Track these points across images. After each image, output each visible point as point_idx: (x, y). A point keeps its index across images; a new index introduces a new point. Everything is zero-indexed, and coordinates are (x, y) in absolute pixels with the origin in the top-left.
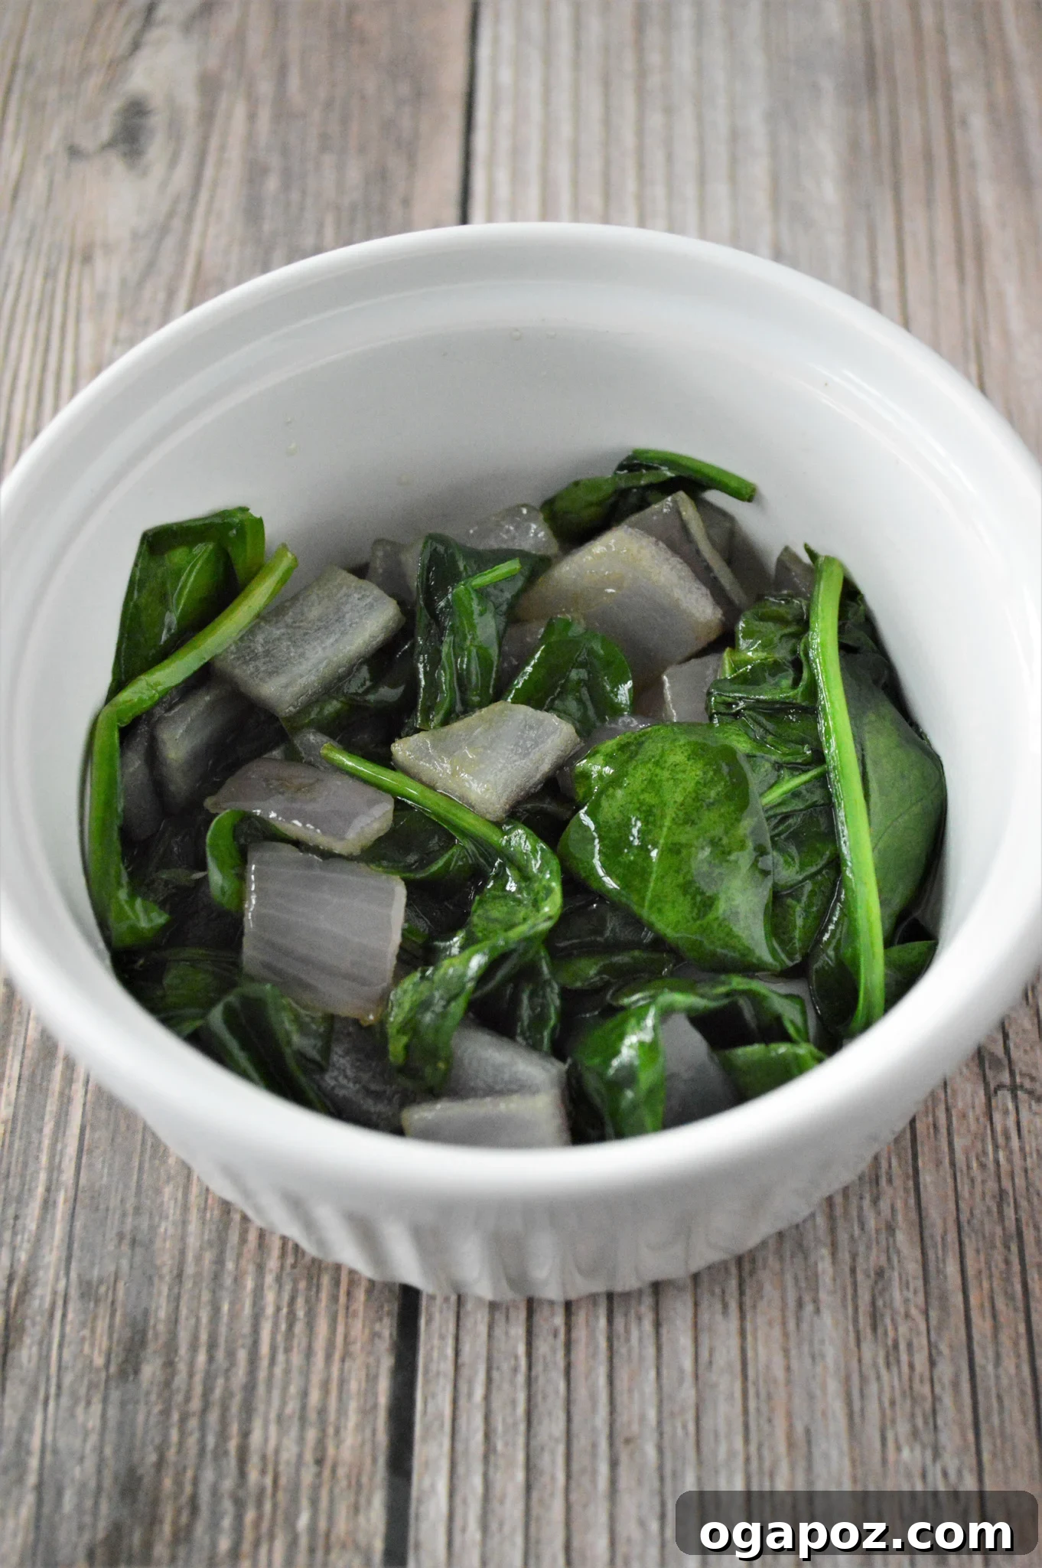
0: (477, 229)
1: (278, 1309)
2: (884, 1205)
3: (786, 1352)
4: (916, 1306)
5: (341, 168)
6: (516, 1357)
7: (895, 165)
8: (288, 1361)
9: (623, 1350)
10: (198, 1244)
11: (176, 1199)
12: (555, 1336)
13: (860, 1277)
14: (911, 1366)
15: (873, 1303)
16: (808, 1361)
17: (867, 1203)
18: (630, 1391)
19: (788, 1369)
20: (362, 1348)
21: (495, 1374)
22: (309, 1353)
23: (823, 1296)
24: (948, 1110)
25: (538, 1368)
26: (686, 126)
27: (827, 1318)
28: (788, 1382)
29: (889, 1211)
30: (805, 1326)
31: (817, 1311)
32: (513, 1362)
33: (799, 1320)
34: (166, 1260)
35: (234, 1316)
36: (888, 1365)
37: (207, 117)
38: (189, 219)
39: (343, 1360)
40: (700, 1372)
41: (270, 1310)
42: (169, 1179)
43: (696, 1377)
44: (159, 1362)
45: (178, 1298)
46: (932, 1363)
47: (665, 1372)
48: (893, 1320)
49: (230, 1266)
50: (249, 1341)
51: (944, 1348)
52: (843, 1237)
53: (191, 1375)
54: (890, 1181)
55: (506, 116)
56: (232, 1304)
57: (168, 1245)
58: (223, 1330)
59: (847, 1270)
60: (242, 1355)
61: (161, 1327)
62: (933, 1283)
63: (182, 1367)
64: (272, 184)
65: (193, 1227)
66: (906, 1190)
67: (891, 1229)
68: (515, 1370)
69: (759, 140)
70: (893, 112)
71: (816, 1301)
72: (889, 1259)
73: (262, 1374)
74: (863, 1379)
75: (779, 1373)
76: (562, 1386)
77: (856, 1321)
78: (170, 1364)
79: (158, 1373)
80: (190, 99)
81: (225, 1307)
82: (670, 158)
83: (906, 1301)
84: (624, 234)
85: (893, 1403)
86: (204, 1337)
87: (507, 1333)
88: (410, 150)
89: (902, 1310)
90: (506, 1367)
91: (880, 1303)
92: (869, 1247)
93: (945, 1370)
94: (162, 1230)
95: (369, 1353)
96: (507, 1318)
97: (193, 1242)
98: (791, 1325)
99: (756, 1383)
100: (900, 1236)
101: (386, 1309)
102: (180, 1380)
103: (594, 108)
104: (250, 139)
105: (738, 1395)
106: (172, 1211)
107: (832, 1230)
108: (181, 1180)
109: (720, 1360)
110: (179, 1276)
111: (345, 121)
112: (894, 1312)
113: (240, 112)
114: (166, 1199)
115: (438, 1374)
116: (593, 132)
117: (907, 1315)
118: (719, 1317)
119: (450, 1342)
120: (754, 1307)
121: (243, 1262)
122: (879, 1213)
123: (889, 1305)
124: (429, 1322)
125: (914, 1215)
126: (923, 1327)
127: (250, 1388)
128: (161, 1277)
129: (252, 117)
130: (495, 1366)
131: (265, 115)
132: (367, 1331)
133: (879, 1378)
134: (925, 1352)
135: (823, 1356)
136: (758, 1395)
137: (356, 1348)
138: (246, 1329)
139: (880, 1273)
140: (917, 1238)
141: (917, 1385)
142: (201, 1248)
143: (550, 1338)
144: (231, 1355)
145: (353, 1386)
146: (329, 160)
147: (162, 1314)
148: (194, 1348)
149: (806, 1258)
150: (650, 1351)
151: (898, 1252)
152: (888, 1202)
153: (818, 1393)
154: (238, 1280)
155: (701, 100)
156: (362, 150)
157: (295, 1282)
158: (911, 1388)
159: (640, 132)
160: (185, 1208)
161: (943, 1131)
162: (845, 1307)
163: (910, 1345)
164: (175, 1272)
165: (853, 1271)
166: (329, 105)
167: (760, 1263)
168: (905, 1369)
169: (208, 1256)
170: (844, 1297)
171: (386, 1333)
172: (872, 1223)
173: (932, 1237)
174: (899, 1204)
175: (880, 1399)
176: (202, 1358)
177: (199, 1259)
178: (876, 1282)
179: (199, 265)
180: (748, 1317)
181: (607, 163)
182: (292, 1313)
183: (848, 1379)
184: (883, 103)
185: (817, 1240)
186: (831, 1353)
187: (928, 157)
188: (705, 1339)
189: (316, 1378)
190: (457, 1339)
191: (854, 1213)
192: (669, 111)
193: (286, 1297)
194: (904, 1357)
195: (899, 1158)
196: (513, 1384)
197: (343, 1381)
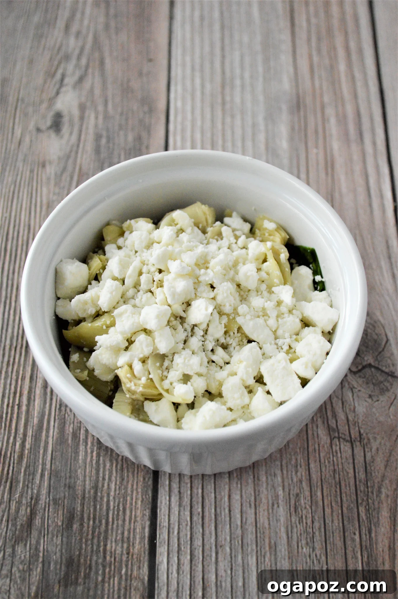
0: (171, 152)
1: (114, 507)
2: (299, 474)
3: (269, 519)
4: (308, 505)
5: (126, 136)
6: (187, 522)
7: (306, 135)
8: (118, 523)
9: (219, 519)
10: (89, 487)
11: (82, 474)
12: (199, 514)
13: (291, 496)
14: (306, 523)
15: (295, 504)
16: (275, 522)
17: (294, 473)
18: (222, 531)
19: (269, 524)
20: (140, 519)
21: (181, 526)
22: (124, 520)
23: (280, 501)
24: (319, 445)
25: (194, 524)
26: (238, 122)
27: (281, 508)
28: (270, 528)
29: (300, 476)
30: (275, 511)
31: (278, 506)
32: (186, 522)
33: (273, 509)
34: (79, 492)
35: (101, 509)
36: (299, 523)
37: (82, 118)
38: (77, 153)
39: (134, 523)
40: (243, 525)
41: (112, 507)
42: (80, 467)
43: (242, 527)
44: (78, 524)
45: (84, 504)
46: (313, 522)
47: (232, 525)
48: (301, 509)
49: (99, 494)
50: (105, 517)
51: (316, 518)
52: (286, 484)
53: (88, 527)
54: (301, 467)
55: (179, 119)
56: (100, 506)
57: (80, 488)
58: (98, 514)
59: (287, 494)
60: (104, 521)
61: (78, 513)
62: (314, 498)
63: (85, 525)
64: (104, 141)
65: (87, 482)
66: (306, 470)
67: (301, 481)
68: (187, 525)
69: (262, 127)
70: (305, 118)
71: (278, 503)
72: (300, 490)
73: (110, 527)
74: (292, 527)
75: (267, 525)
76: (201, 530)
77: (290, 510)
78: (82, 525)
79: (78, 527)
80: (76, 112)
81: (98, 507)
82: (233, 133)
83: (305, 503)
84: (219, 153)
85: (301, 534)
86: (92, 516)
87: (184, 514)
88: (149, 130)
89: (304, 506)
90: (184, 524)
91: (297, 504)
92: (294, 487)
93: (317, 525)
94: (78, 483)
95: (142, 521)
96: (184, 509)
97: (87, 487)
98: (270, 511)
99: (259, 529)
100: (303, 483)
101: (147, 506)
102: (85, 529)
103: (208, 116)
104: (96, 126)
105: (254, 532)
106: (81, 477)
107: (283, 482)
108: (83, 467)
109: (249, 522)
110: (84, 498)
111: (127, 119)
112: (301, 506)
113: (93, 116)
114: (79, 473)
115: (163, 526)
116: (208, 124)
117: (305, 508)
118: (249, 508)
119: (167, 516)
120: (259, 506)
121: (103, 492)
122: (297, 477)
123: (300, 505)
124: (160, 511)
125: (308, 477)
126: (310, 511)
127: (106, 531)
128: (78, 498)
129: (97, 118)
130: (181, 524)
131: (101, 117)
132: (141, 514)
133: (297, 527)
134: (311, 519)
135: (280, 520)
136: (260, 532)
137: (138, 519)
138: (105, 514)
139: (297, 495)
140: (309, 484)
141: (308, 529)
142: (90, 489)
143: (197, 515)
144: (100, 521)
145: (138, 530)
146: (122, 133)
147: (79, 509)
148: (89, 519)
149: (275, 491)
150: (228, 519)
151: (303, 489)
152: (300, 473)
153: (278, 531)
154: (102, 498)
155: (243, 113)
156: (133, 129)
157: (119, 499)
158: (306, 530)
159: (223, 124)
160: (85, 476)
161: (317, 451)
162: (287, 506)
163: (306, 517)
164: (82, 496)
165: (289, 494)
166: (121, 114)
167: (261, 491)
168: (305, 524)
169: (92, 492)
170: (286, 503)
171: (147, 514)
172: (295, 480)
173: (313, 484)
174: (303, 474)
175: (297, 533)
176: (91, 522)
177: (89, 492)
178: (296, 498)
179: (80, 169)
180: (257, 509)
181: (213, 135)
182: (118, 508)
183: (287, 527)
184: (302, 113)
185: (278, 485)
186: (282, 519)
187: (316, 132)
188: (244, 515)
189: (126, 528)
190: (169, 516)
191: (290, 477)
192: (233, 116)
193: (117, 503)
194: (304, 521)
195: (304, 460)
196: (186, 529)
197: (135, 529)
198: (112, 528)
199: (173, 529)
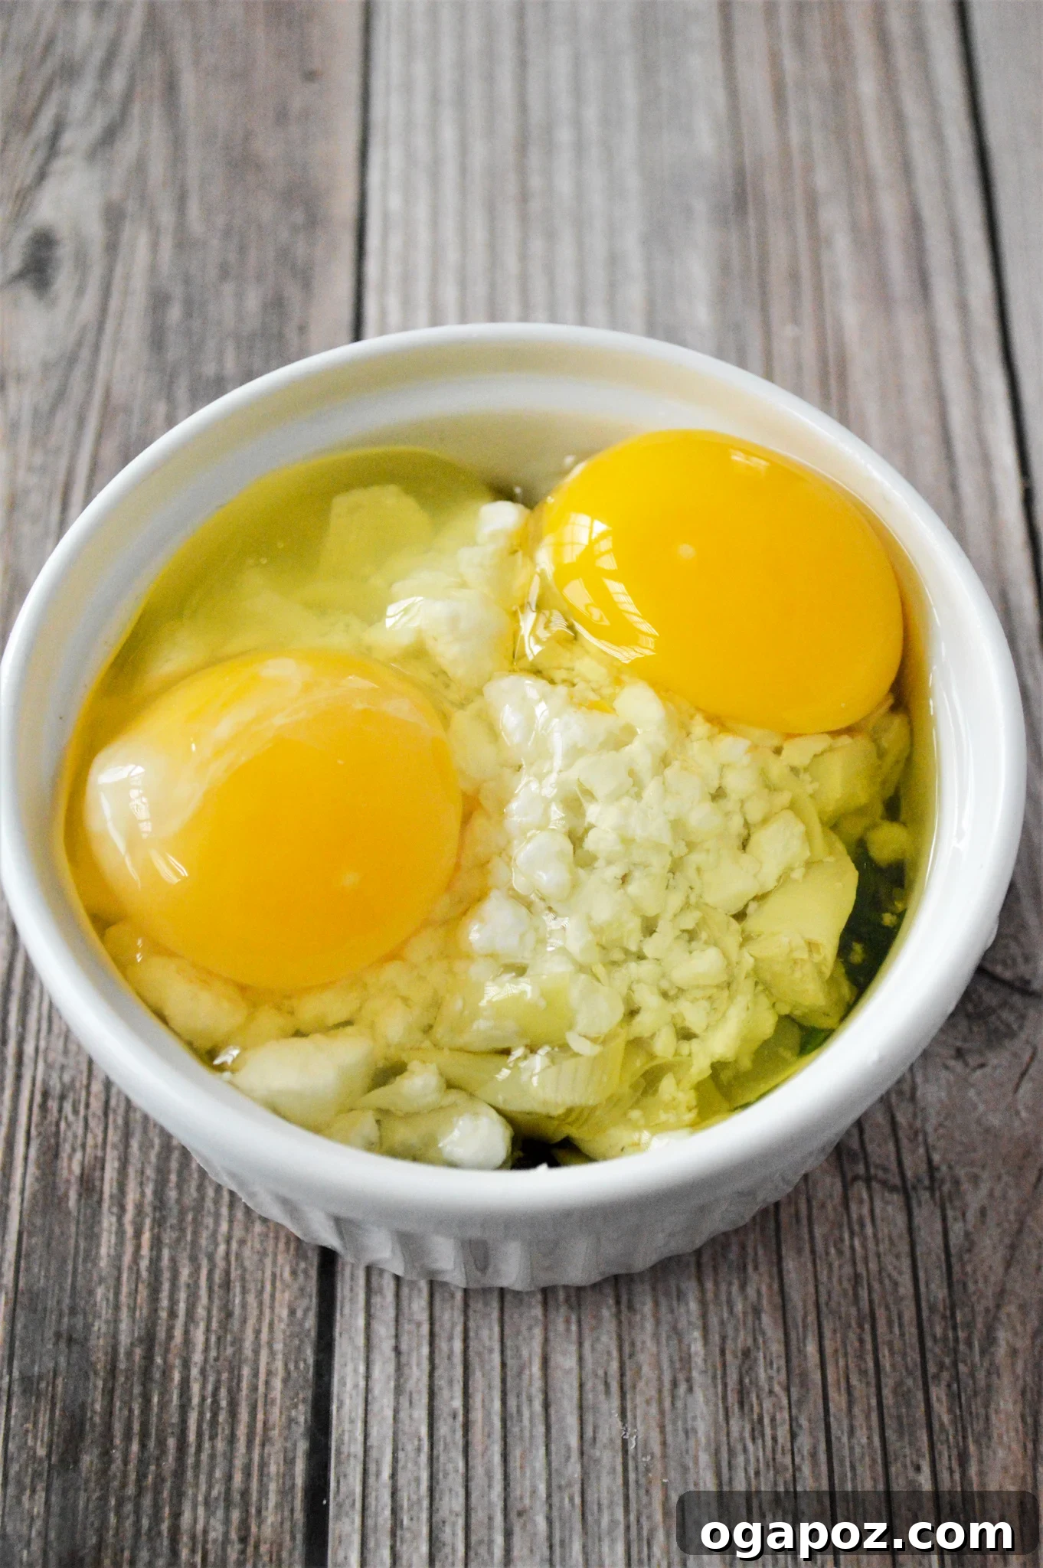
1: (203, 1399)
2: (751, 1291)
3: (662, 1428)
4: (779, 1383)
5: (240, 296)
6: (420, 1440)
7: (763, 286)
8: (213, 1447)
9: (516, 1430)
10: (129, 1341)
11: (108, 1300)
12: (455, 1417)
13: (729, 1357)
14: (774, 1439)
15: (741, 1382)
16: (681, 1434)
17: (735, 1289)
18: (522, 1467)
19: (664, 1444)
20: (280, 1435)
21: (401, 1455)
22: (232, 1439)
23: (695, 1374)
24: (809, 1201)
25: (440, 1447)
26: (566, 251)
27: (699, 1395)
28: (664, 1456)
29: (755, 1295)
30: (679, 1404)
31: (690, 1390)
32: (416, 1443)
33: (674, 1397)
34: (100, 1358)
35: (163, 1405)
36: (754, 1439)
37: (112, 247)
38: (96, 349)
39: (263, 1445)
40: (585, 1448)
41: (195, 1401)
42: (101, 1280)
43: (582, 1453)
44: (96, 1452)
45: (112, 1391)
46: (793, 1436)
47: (553, 1448)
48: (758, 1397)
49: (159, 1360)
50: (177, 1430)
51: (804, 1422)
52: (714, 1321)
53: (126, 1462)
54: (756, 1268)
55: (396, 243)
56: (162, 1395)
57: (101, 1342)
58: (154, 1419)
59: (717, 1350)
60: (171, 1443)
61: (97, 1419)
62: (795, 1362)
63: (117, 1454)
64: (175, 313)
65: (124, 1326)
66: (771, 1277)
67: (757, 1312)
68: (419, 1450)
69: (635, 263)
70: (762, 234)
71: (689, 1380)
72: (755, 1340)
73: (190, 1460)
74: (731, 1452)
75: (657, 1449)
76: (461, 1465)
77: (725, 1398)
78: (106, 1455)
79: (96, 1461)
80: (95, 230)
81: (155, 1400)
82: (552, 284)
83: (770, 1379)
85: (757, 1473)
86: (136, 1427)
87: (411, 1417)
88: (306, 278)
89: (766, 1388)
90: (410, 1447)
91: (747, 1381)
92: (736, 1330)
93: (804, 1442)
94: (96, 1328)
95: (286, 1439)
96: (411, 1403)
97: (124, 1340)
98: (667, 1404)
99: (635, 1458)
100: (766, 1319)
101: (301, 1396)
102: (116, 1466)
103: (479, 235)
104: (153, 269)
105: (619, 1469)
106: (105, 1312)
107: (704, 1315)
108: (111, 1282)
109: (603, 1437)
110: (112, 1371)
111: (242, 250)
112: (759, 1389)
113: (143, 241)
114: (99, 1298)
115: (349, 1455)
116: (478, 260)
117: (771, 1392)
118: (602, 1397)
119: (360, 1425)
120: (634, 1387)
121: (170, 1356)
122: (746, 1298)
123: (755, 1382)
124: (339, 1408)
125: (778, 1300)
126: (785, 1402)
127: (179, 1473)
128: (96, 1373)
129: (155, 246)
130: (400, 1447)
131: (167, 244)
132: (284, 1417)
133: (745, 1450)
134: (787, 1427)
135: (695, 1432)
136: (637, 1468)
137: (275, 1433)
138: (175, 1420)
139: (746, 1353)
140: (780, 1321)
141: (779, 1456)
142: (132, 1344)
143: (450, 1420)
144: (161, 1443)
145: (273, 1469)
146: (228, 288)
147: (98, 1407)
148: (128, 1437)
149: (680, 1341)
150: (541, 1429)
151: (764, 1334)
152: (755, 1287)
153: (691, 1465)
154: (166, 1373)
155: (580, 223)
156: (260, 278)
157: (219, 1373)
158: (774, 1459)
159: (523, 257)
160: (117, 1308)
161: (804, 1222)
162: (715, 1387)
163: (773, 1419)
164: (109, 1367)
165: (723, 1352)
166: (227, 233)
167: (639, 1344)
168: (769, 1442)
169: (138, 1352)
170: (714, 1377)
171: (302, 1419)
172: (739, 1307)
173: (794, 1318)
174: (764, 1289)
175: (746, 1470)
176: (135, 1447)
177: (129, 1354)
178: (743, 1362)
179: (107, 395)
180: (628, 1396)
181: (493, 286)
182: (216, 1402)
183: (717, 1452)
184: (752, 223)
185: (690, 1323)
186: (702, 1428)
187: (794, 276)
188: (589, 1418)
189: (239, 1463)
190: (366, 1422)
191: (724, 1298)
192: (551, 235)
193: (210, 1388)
194: (768, 1431)
195: (765, 1246)
196: (416, 1463)
197: (263, 1465)
198: (197, 1465)
199: (378, 1463)
